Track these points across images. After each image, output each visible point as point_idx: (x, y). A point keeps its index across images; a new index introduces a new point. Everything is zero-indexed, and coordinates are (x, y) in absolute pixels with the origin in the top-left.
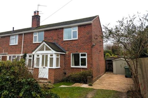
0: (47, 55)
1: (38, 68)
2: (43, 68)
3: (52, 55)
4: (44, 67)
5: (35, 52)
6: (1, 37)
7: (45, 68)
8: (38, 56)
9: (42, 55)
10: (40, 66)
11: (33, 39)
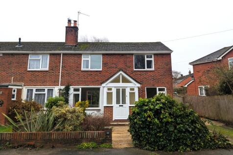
0: (125, 89)
1: (112, 107)
2: (120, 106)
3: (132, 89)
4: (121, 104)
5: (106, 85)
6: (3, 54)
7: (122, 106)
8: (111, 89)
9: (117, 89)
10: (114, 104)
11: (81, 64)
